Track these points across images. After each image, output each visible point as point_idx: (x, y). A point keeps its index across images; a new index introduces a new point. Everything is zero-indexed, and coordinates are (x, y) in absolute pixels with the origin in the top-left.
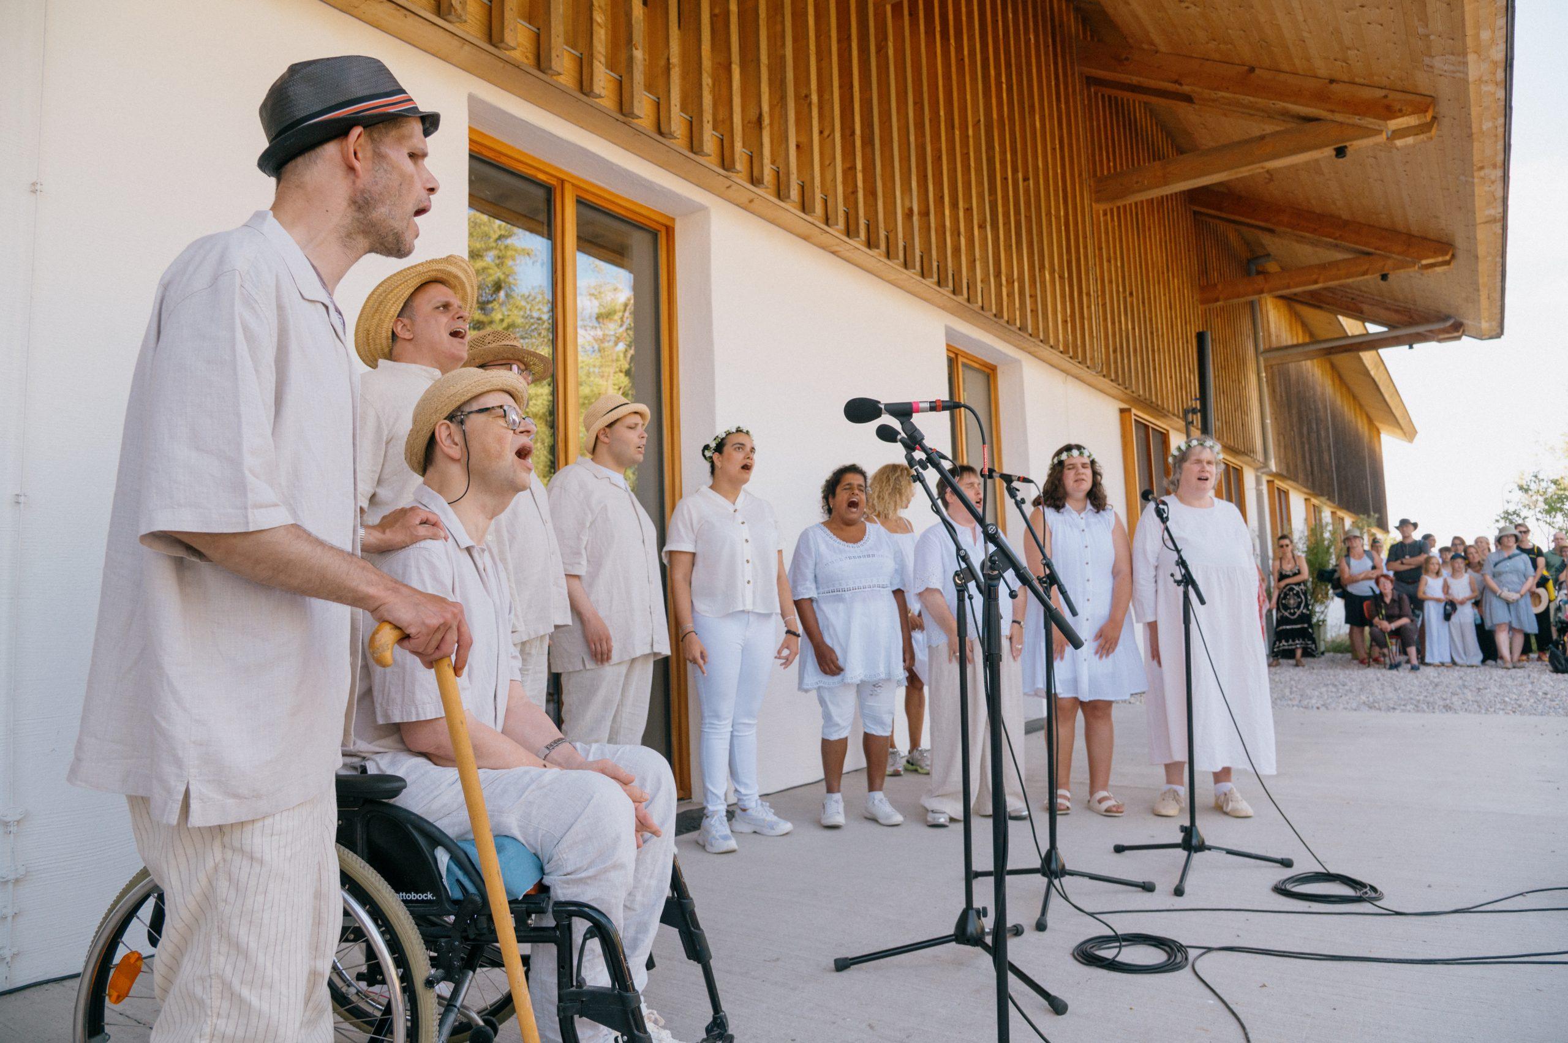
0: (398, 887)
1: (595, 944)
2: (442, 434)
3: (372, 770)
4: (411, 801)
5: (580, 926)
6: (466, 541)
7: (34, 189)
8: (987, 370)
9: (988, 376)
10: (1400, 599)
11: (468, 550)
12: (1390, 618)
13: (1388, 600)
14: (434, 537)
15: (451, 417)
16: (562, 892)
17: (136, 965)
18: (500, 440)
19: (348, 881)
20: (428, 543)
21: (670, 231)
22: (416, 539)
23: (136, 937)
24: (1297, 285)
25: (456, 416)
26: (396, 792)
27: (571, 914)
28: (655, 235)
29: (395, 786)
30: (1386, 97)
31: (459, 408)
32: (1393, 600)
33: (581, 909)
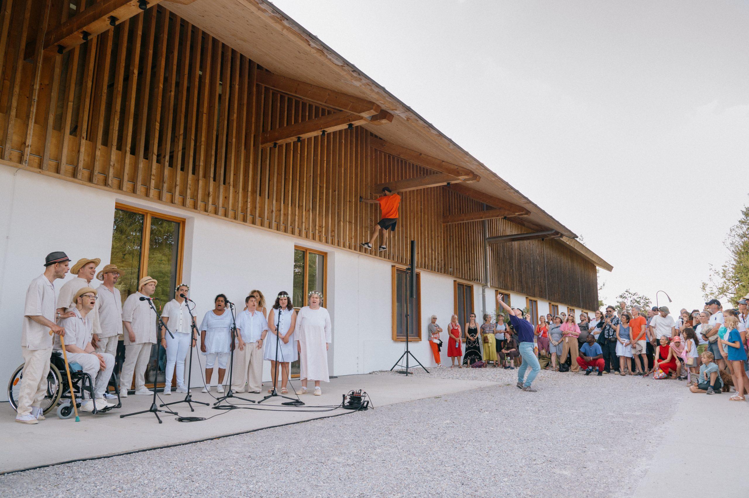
0: (59, 370)
1: (88, 380)
2: (78, 299)
3: (58, 352)
4: (63, 357)
5: (86, 376)
6: (80, 317)
7: (7, 237)
8: (322, 254)
9: (323, 257)
10: (513, 341)
11: (81, 318)
12: (508, 349)
13: (508, 342)
14: (73, 316)
15: (80, 296)
16: (84, 372)
17: (17, 380)
18: (88, 300)
19: (51, 368)
20: (71, 317)
21: (184, 222)
22: (69, 317)
23: (18, 376)
24: (476, 218)
25: (81, 296)
26: (60, 355)
27: (85, 375)
28: (179, 224)
29: (60, 354)
30: (458, 168)
31: (82, 295)
32: (510, 342)
33: (86, 374)
